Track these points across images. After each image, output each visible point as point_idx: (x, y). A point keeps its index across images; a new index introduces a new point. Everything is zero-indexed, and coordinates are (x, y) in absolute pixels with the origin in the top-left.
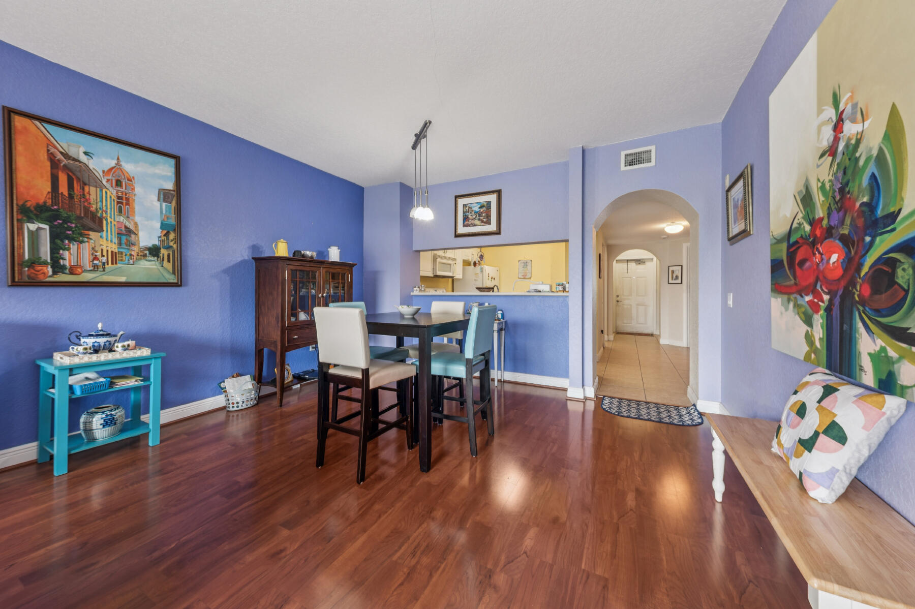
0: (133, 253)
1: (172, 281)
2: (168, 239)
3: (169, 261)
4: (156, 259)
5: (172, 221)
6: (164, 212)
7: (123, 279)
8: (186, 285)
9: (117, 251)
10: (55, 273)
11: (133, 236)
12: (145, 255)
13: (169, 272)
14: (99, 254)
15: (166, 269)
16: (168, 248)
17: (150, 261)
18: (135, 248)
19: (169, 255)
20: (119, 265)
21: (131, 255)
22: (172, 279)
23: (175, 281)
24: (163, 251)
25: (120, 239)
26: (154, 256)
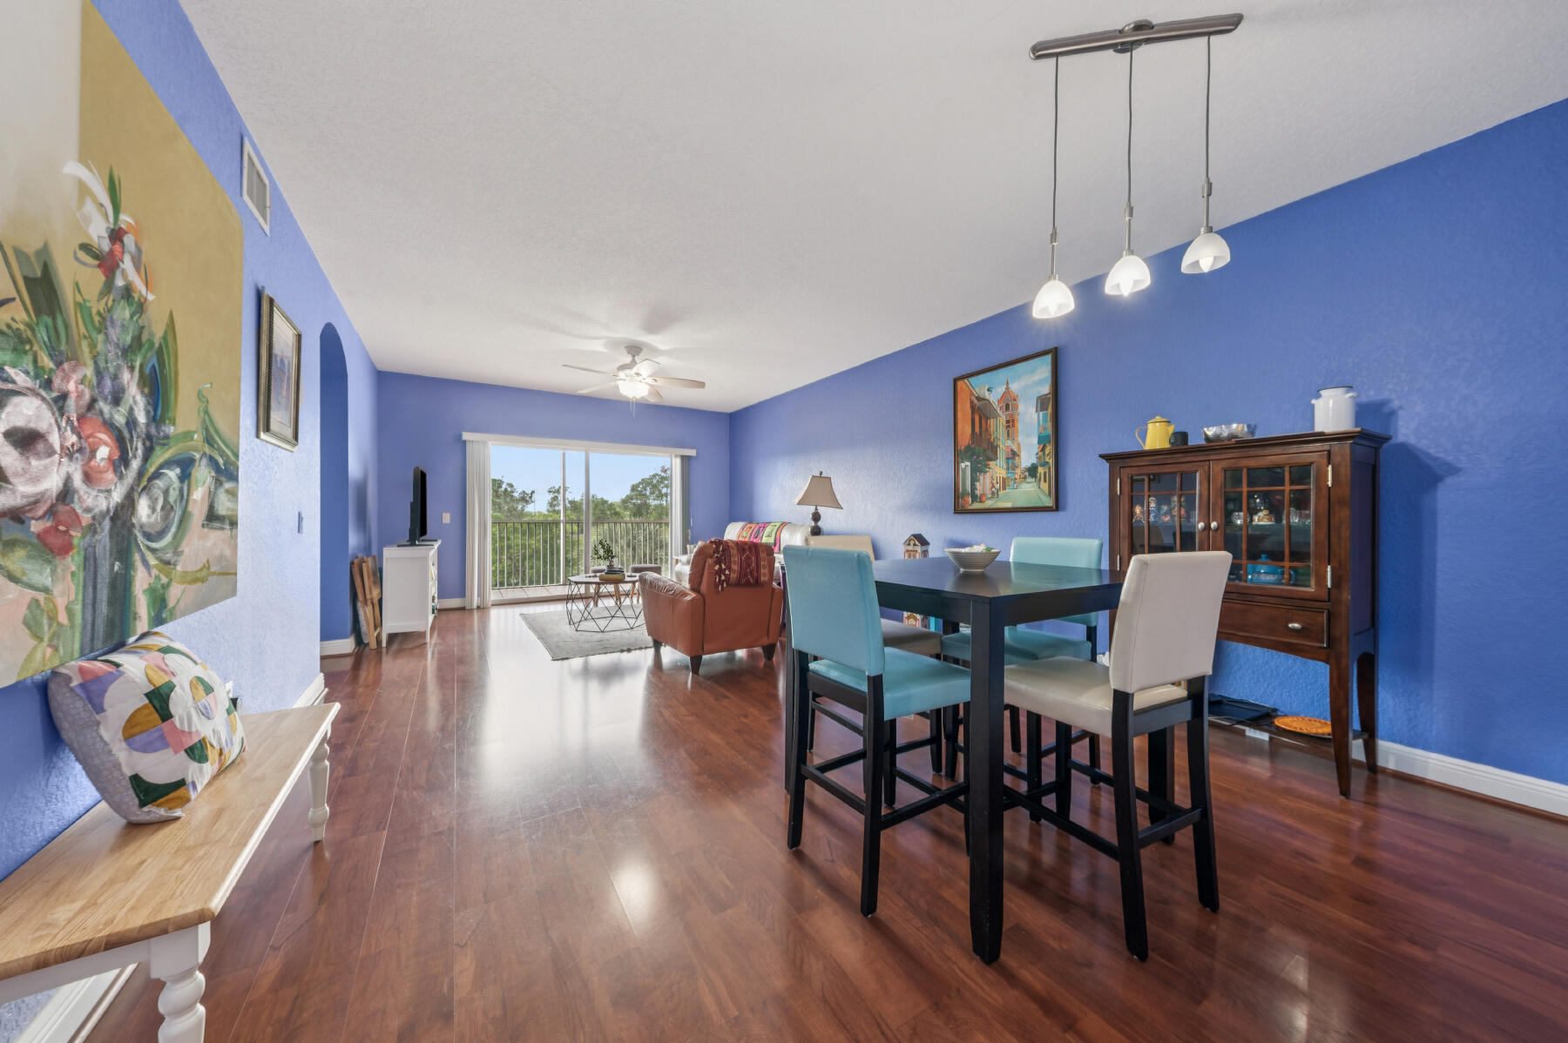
0: (1017, 477)
1: (1047, 505)
2: (1044, 454)
3: (1045, 481)
4: (1033, 480)
5: (1049, 431)
6: (1041, 422)
7: (1009, 505)
8: (1064, 509)
9: (1005, 476)
10: (973, 502)
11: (1017, 458)
12: (1025, 478)
13: (1045, 494)
14: (995, 482)
15: (1043, 491)
16: (1045, 464)
17: (1029, 483)
18: (1018, 471)
19: (1045, 473)
20: (1007, 491)
21: (1016, 479)
22: (1049, 502)
23: (1051, 505)
24: (1041, 470)
25: (1007, 463)
26: (1032, 477)
